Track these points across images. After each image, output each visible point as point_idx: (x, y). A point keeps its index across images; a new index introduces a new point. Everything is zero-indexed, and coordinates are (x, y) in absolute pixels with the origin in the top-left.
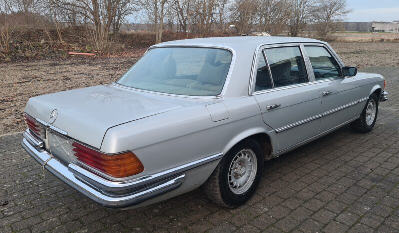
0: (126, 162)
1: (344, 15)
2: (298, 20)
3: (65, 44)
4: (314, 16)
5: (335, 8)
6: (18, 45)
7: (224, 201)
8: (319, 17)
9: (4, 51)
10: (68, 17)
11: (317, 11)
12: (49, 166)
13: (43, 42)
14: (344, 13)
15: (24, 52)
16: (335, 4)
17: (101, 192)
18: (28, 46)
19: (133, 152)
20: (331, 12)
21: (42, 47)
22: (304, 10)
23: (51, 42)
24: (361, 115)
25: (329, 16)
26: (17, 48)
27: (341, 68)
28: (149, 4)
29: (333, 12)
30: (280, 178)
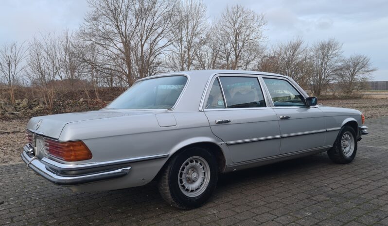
0: (77, 148)
1: (368, 73)
2: (320, 78)
3: (101, 101)
4: (336, 74)
5: (357, 67)
6: (61, 103)
7: (174, 200)
8: (342, 76)
9: (48, 108)
10: (106, 79)
11: (339, 69)
12: (33, 165)
13: (82, 100)
14: (367, 71)
15: (64, 108)
16: (358, 64)
17: (57, 174)
18: (69, 104)
19: (83, 141)
20: (354, 71)
21: (81, 104)
22: (325, 69)
23: (89, 100)
24: (334, 144)
25: (353, 75)
26: (59, 105)
27: (305, 98)
28: (176, 67)
29: (356, 70)
30: (241, 192)
